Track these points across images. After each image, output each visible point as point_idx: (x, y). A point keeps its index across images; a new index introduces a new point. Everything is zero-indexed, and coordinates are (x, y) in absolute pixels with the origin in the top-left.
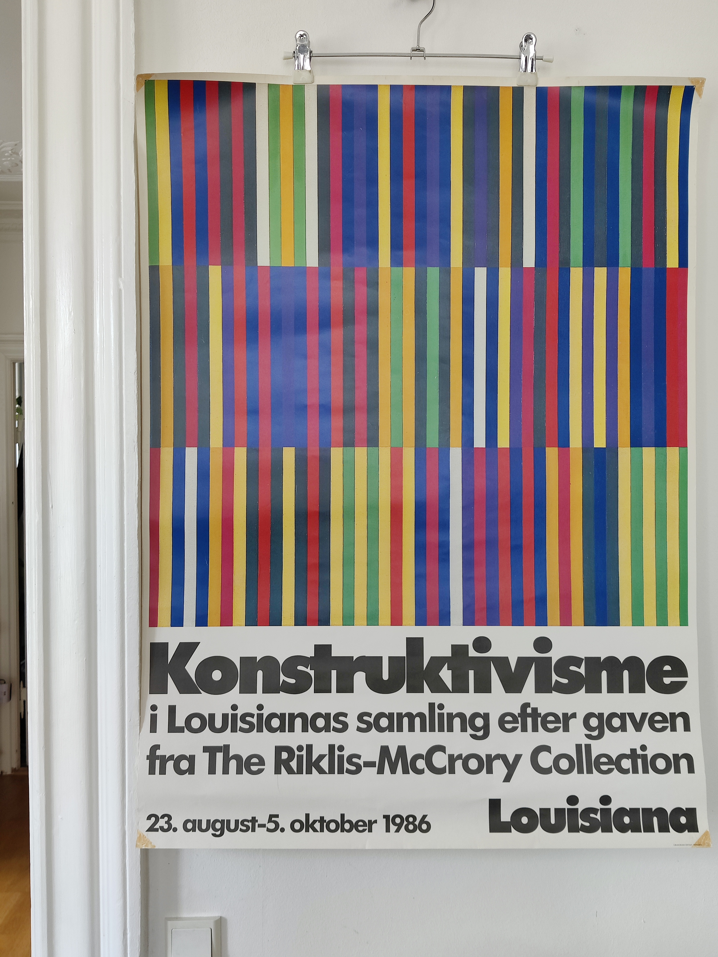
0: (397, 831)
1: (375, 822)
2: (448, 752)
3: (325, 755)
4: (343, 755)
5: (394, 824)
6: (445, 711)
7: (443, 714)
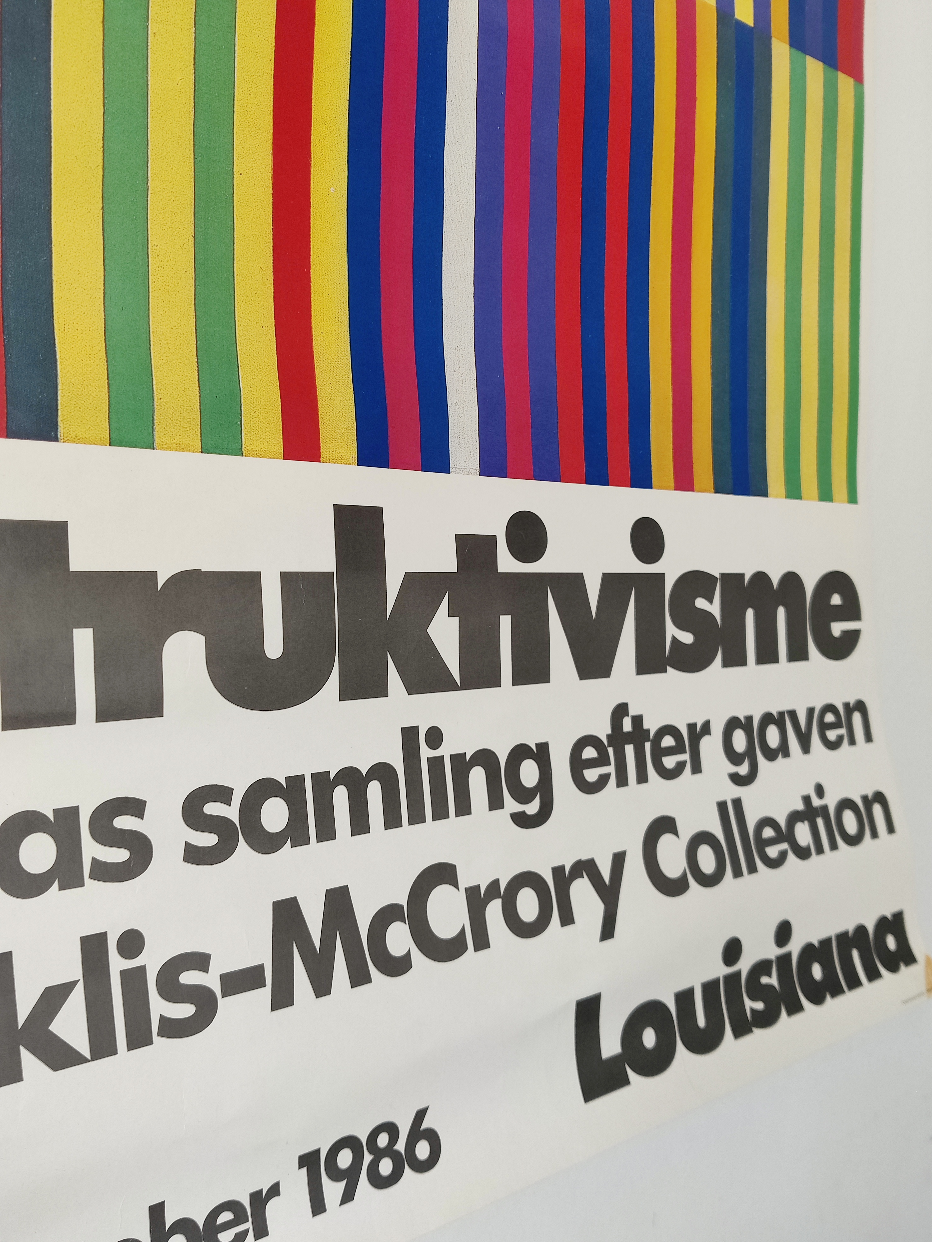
0: (348, 1196)
1: (275, 1190)
2: (465, 880)
3: (69, 987)
4: (141, 970)
5: (335, 1174)
6: (446, 751)
7: (442, 758)
